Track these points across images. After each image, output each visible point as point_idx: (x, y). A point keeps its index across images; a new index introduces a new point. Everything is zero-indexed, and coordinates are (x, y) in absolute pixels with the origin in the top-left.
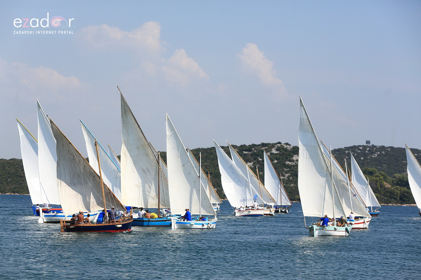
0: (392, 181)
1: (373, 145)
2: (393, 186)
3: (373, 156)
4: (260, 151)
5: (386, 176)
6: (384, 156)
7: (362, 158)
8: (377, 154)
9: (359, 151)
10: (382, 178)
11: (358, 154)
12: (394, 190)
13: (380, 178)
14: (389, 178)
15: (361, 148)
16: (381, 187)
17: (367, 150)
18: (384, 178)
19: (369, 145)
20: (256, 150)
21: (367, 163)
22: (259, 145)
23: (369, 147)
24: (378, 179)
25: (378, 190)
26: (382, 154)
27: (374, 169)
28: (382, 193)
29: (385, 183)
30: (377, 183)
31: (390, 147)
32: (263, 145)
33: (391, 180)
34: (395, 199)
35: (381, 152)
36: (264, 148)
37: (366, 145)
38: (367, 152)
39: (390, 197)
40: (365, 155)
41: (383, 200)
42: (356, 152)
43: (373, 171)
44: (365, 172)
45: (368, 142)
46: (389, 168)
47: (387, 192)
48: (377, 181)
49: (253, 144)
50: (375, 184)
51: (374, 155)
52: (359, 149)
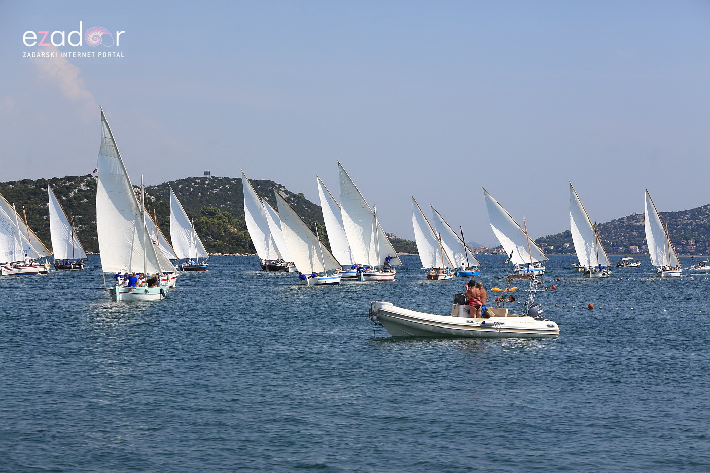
0: (240, 224)
1: (213, 177)
2: (240, 230)
3: (214, 192)
4: (63, 186)
5: (230, 218)
6: (229, 190)
7: (200, 194)
8: (219, 188)
9: (196, 185)
10: (226, 219)
11: (195, 188)
12: (242, 236)
13: (224, 220)
14: (235, 219)
15: (198, 181)
16: (224, 232)
17: (206, 184)
18: (229, 220)
19: (208, 177)
20: (58, 186)
21: (207, 201)
22: (62, 179)
23: (209, 179)
24: (221, 221)
25: (222, 236)
26: (226, 189)
27: (215, 208)
28: (227, 239)
29: (230, 227)
30: (219, 226)
31: (235, 179)
32: (68, 179)
33: (238, 223)
34: (244, 247)
35: (224, 185)
36: (70, 183)
37: (205, 176)
38: (206, 186)
39: (237, 245)
40: (203, 190)
41: (228, 249)
42: (192, 187)
43: (215, 211)
44: (203, 212)
45: (207, 173)
46: (235, 206)
47: (233, 238)
48: (219, 224)
49: (54, 178)
50: (218, 228)
51: (215, 190)
52: (196, 183)
